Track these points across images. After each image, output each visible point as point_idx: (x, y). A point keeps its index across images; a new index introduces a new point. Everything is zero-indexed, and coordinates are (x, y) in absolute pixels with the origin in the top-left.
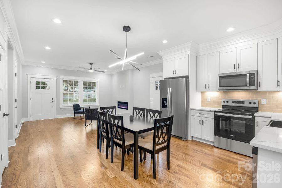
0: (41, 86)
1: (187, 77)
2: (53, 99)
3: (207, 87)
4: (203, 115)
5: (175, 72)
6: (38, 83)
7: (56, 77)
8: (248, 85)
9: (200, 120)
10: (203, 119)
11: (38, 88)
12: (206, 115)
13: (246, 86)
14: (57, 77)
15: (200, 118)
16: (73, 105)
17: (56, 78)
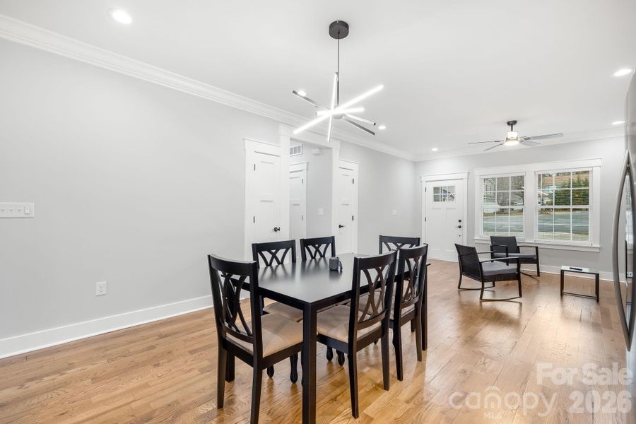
0: (441, 194)
2: (460, 221)
6: (436, 190)
7: (466, 174)
11: (436, 199)
14: (469, 173)
16: (491, 237)
17: (465, 176)
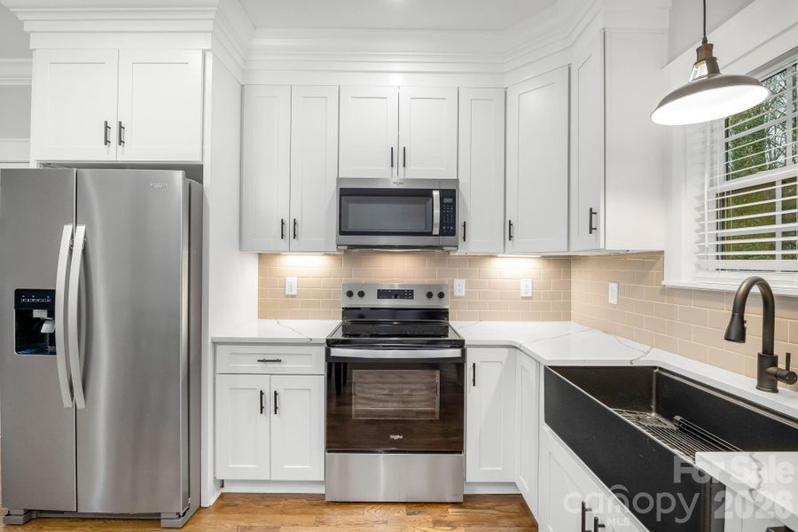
1: (194, 172)
3: (290, 231)
4: (276, 365)
5: (115, 133)
8: (436, 231)
9: (262, 393)
10: (278, 384)
12: (288, 366)
13: (430, 234)
15: (263, 383)
